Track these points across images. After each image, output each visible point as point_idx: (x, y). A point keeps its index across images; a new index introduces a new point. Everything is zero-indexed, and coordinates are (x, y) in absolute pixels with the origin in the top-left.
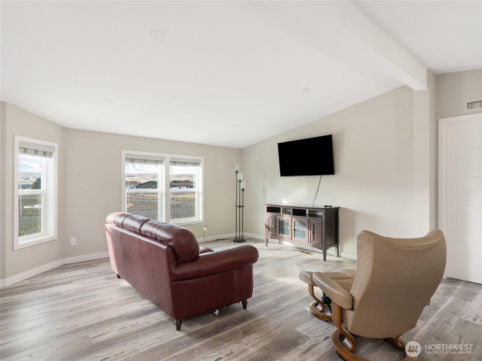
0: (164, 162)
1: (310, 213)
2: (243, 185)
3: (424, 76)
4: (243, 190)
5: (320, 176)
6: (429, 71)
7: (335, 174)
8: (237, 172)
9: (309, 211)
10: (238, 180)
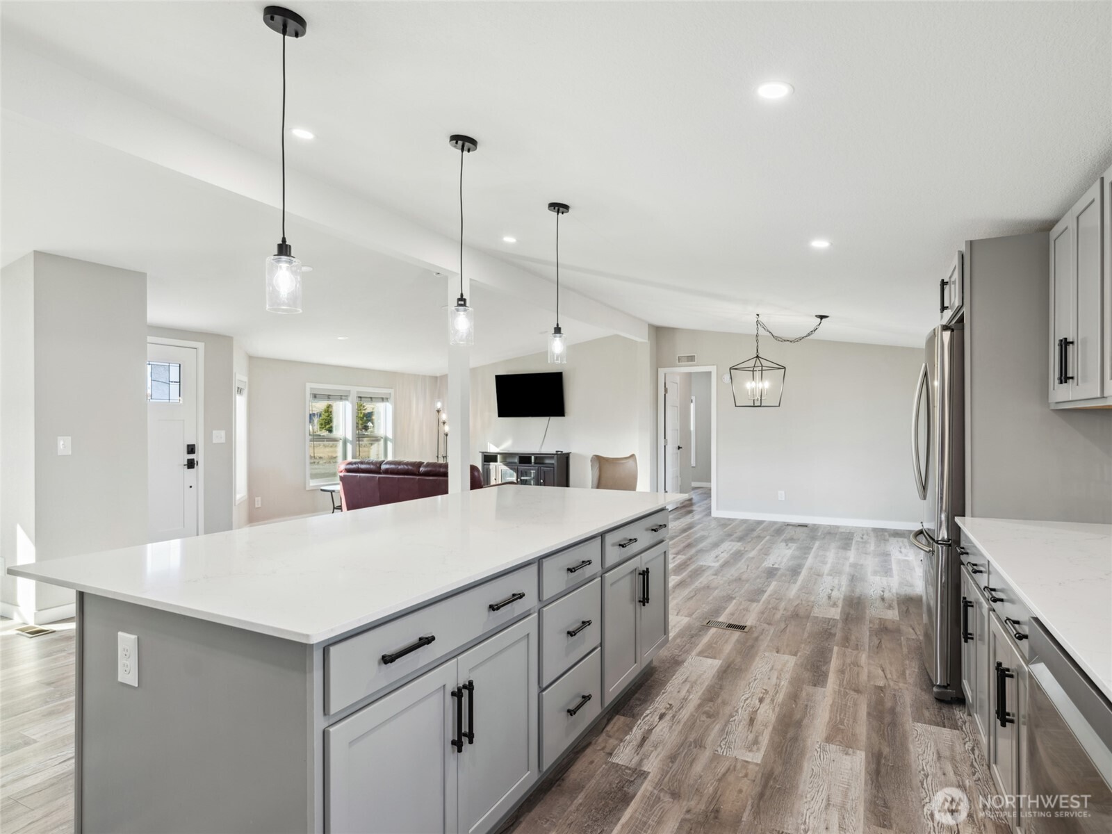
0: (350, 398)
1: (537, 462)
2: (447, 428)
3: (645, 330)
4: (447, 435)
5: (548, 418)
6: (649, 325)
7: (566, 415)
8: (438, 411)
9: (536, 458)
10: (441, 421)
